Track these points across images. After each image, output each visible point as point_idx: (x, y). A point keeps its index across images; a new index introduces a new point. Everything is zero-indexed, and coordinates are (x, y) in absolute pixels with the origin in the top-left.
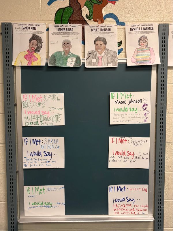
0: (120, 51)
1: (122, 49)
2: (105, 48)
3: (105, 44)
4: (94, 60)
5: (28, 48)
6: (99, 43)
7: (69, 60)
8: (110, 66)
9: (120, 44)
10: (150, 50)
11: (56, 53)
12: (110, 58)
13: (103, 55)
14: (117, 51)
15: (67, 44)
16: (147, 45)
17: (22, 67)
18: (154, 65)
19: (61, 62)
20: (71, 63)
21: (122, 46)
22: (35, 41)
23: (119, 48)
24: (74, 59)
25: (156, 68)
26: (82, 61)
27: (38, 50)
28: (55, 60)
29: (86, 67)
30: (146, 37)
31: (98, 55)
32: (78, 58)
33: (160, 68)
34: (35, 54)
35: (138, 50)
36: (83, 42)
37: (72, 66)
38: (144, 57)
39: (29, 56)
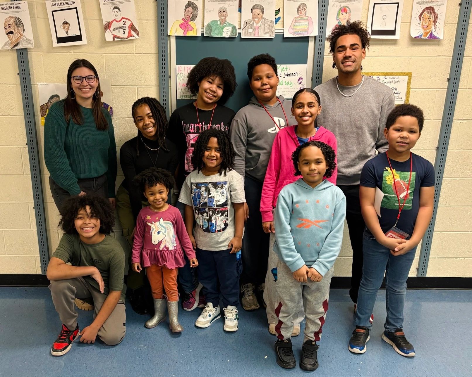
0: (277, 20)
1: (279, 18)
2: (262, 17)
3: (263, 12)
4: (251, 30)
5: (183, 16)
6: (256, 11)
7: (225, 30)
8: (267, 36)
9: (278, 12)
10: (309, 19)
11: (212, 22)
12: (266, 28)
13: (259, 25)
14: (274, 21)
15: (223, 12)
16: (306, 14)
17: (177, 37)
18: (312, 37)
19: (217, 32)
20: (226, 33)
21: (280, 15)
22: (190, 9)
23: (277, 17)
24: (230, 29)
25: (313, 39)
26: (238, 31)
27: (193, 18)
28: (211, 30)
29: (242, 37)
30: (305, 5)
31: (255, 24)
32: (234, 28)
33: (318, 39)
34: (190, 23)
35: (296, 19)
36: (240, 11)
37: (228, 37)
38: (301, 27)
39: (184, 25)
